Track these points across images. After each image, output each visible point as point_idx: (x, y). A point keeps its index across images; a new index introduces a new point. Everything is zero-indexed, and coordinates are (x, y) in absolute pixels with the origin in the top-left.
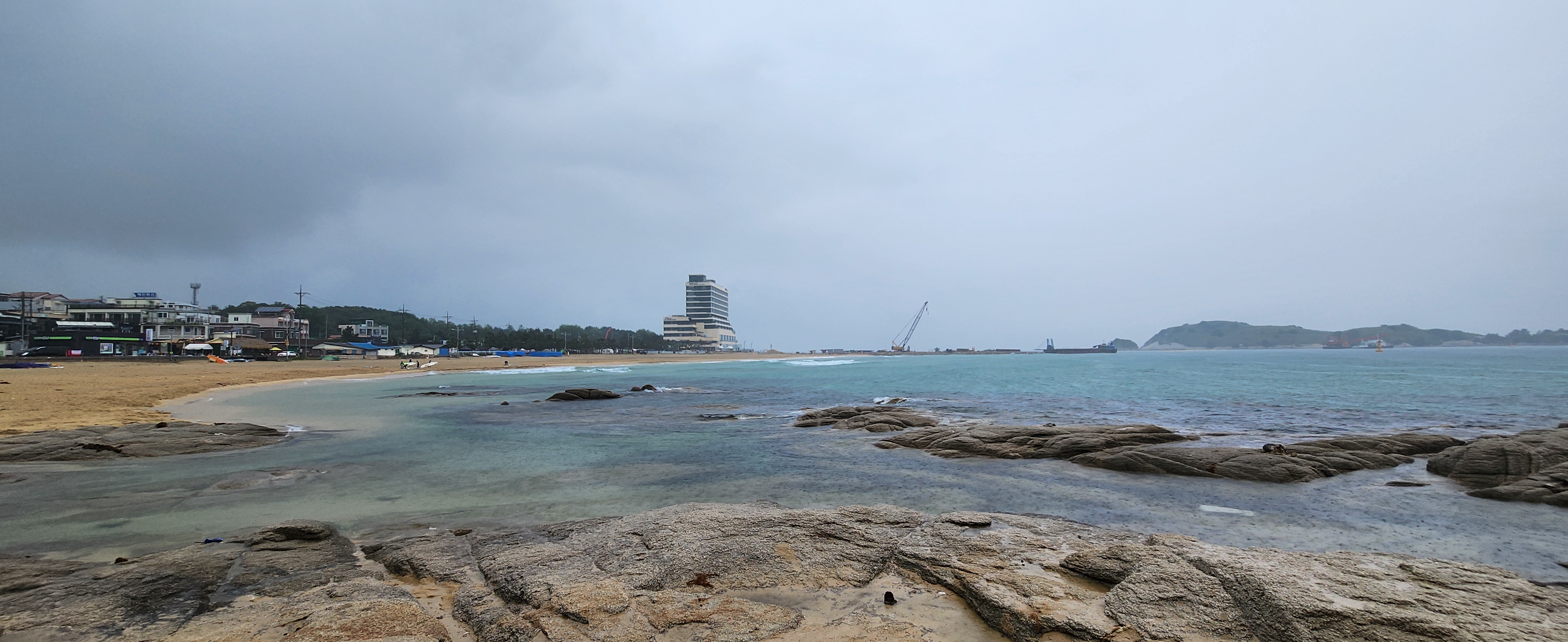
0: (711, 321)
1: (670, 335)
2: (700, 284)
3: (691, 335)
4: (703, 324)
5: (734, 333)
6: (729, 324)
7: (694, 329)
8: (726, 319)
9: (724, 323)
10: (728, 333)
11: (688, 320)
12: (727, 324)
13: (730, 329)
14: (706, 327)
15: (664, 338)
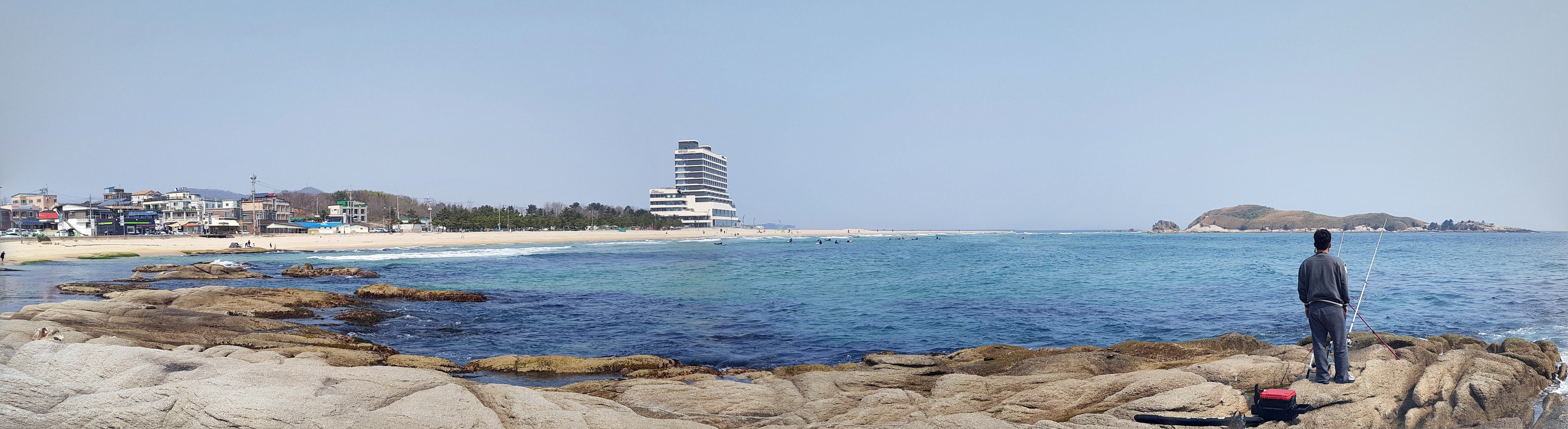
0: (703, 193)
1: (658, 209)
2: (689, 151)
3: (679, 209)
4: (694, 197)
5: (734, 206)
6: (728, 197)
7: (684, 202)
8: (724, 191)
9: (721, 196)
10: (726, 207)
11: (676, 192)
12: (725, 196)
13: (728, 202)
14: (697, 200)
15: (652, 213)
